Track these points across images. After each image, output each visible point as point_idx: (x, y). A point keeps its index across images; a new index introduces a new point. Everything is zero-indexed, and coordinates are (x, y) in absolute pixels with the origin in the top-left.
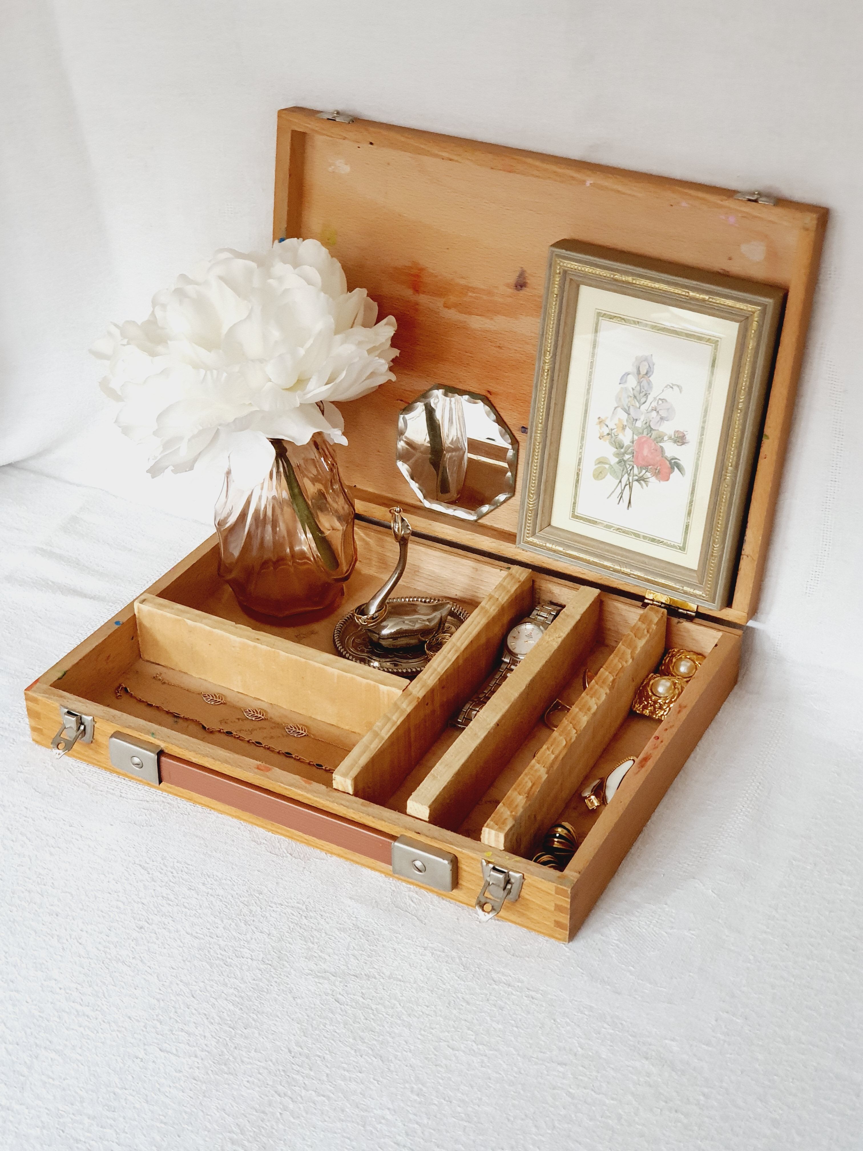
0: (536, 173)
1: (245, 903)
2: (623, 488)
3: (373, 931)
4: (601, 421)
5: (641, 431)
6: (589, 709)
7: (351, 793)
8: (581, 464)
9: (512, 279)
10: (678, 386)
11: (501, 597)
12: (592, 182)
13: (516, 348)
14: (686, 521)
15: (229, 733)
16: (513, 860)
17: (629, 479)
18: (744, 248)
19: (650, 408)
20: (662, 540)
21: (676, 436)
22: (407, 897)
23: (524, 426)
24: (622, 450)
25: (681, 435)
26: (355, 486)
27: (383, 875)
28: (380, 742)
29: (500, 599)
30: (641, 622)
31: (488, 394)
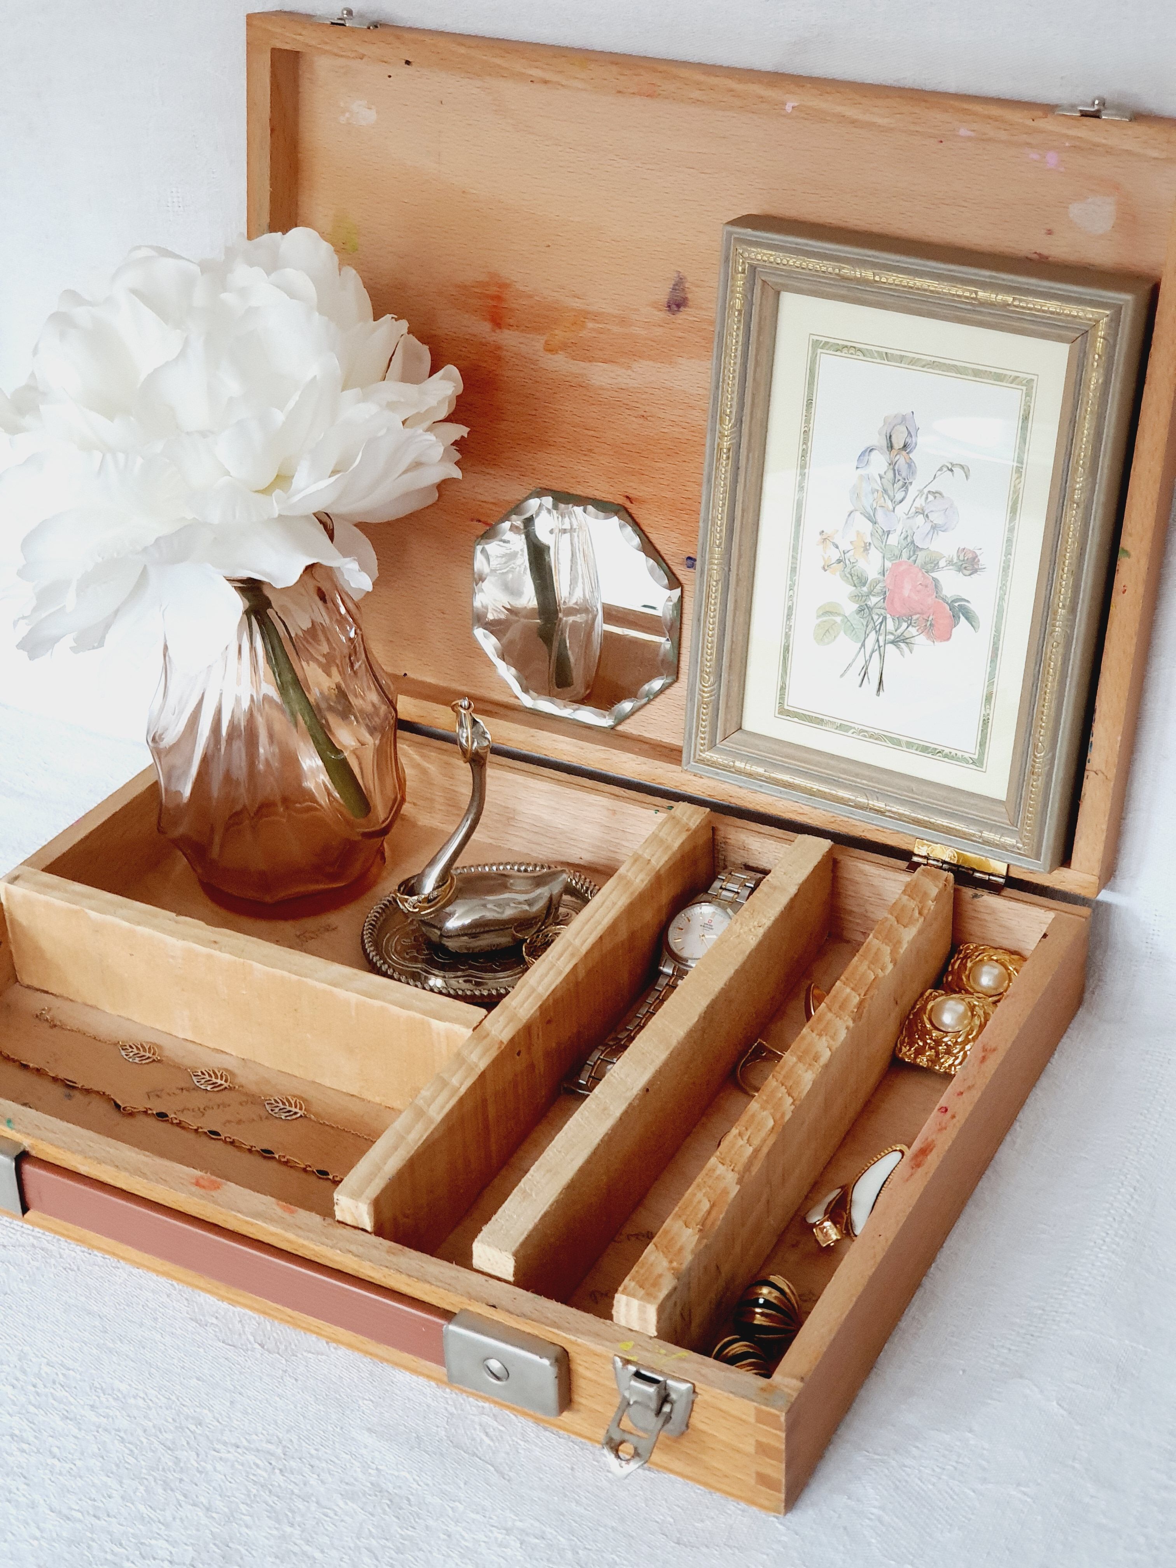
0: (696, 94)
1: (169, 1444)
2: (867, 658)
3: (410, 1497)
4: (825, 539)
5: (897, 552)
6: (816, 1058)
7: (369, 1229)
8: (793, 617)
9: (663, 293)
10: (962, 467)
11: (656, 856)
12: (796, 104)
13: (673, 418)
14: (983, 712)
15: (162, 1116)
16: (674, 1356)
17: (878, 640)
18: (1075, 210)
19: (913, 510)
20: (940, 748)
21: (961, 558)
22: (478, 1427)
23: (691, 555)
24: (865, 589)
25: (970, 556)
27: (433, 1384)
28: (426, 1130)
29: (653, 862)
30: (907, 897)
31: (628, 502)
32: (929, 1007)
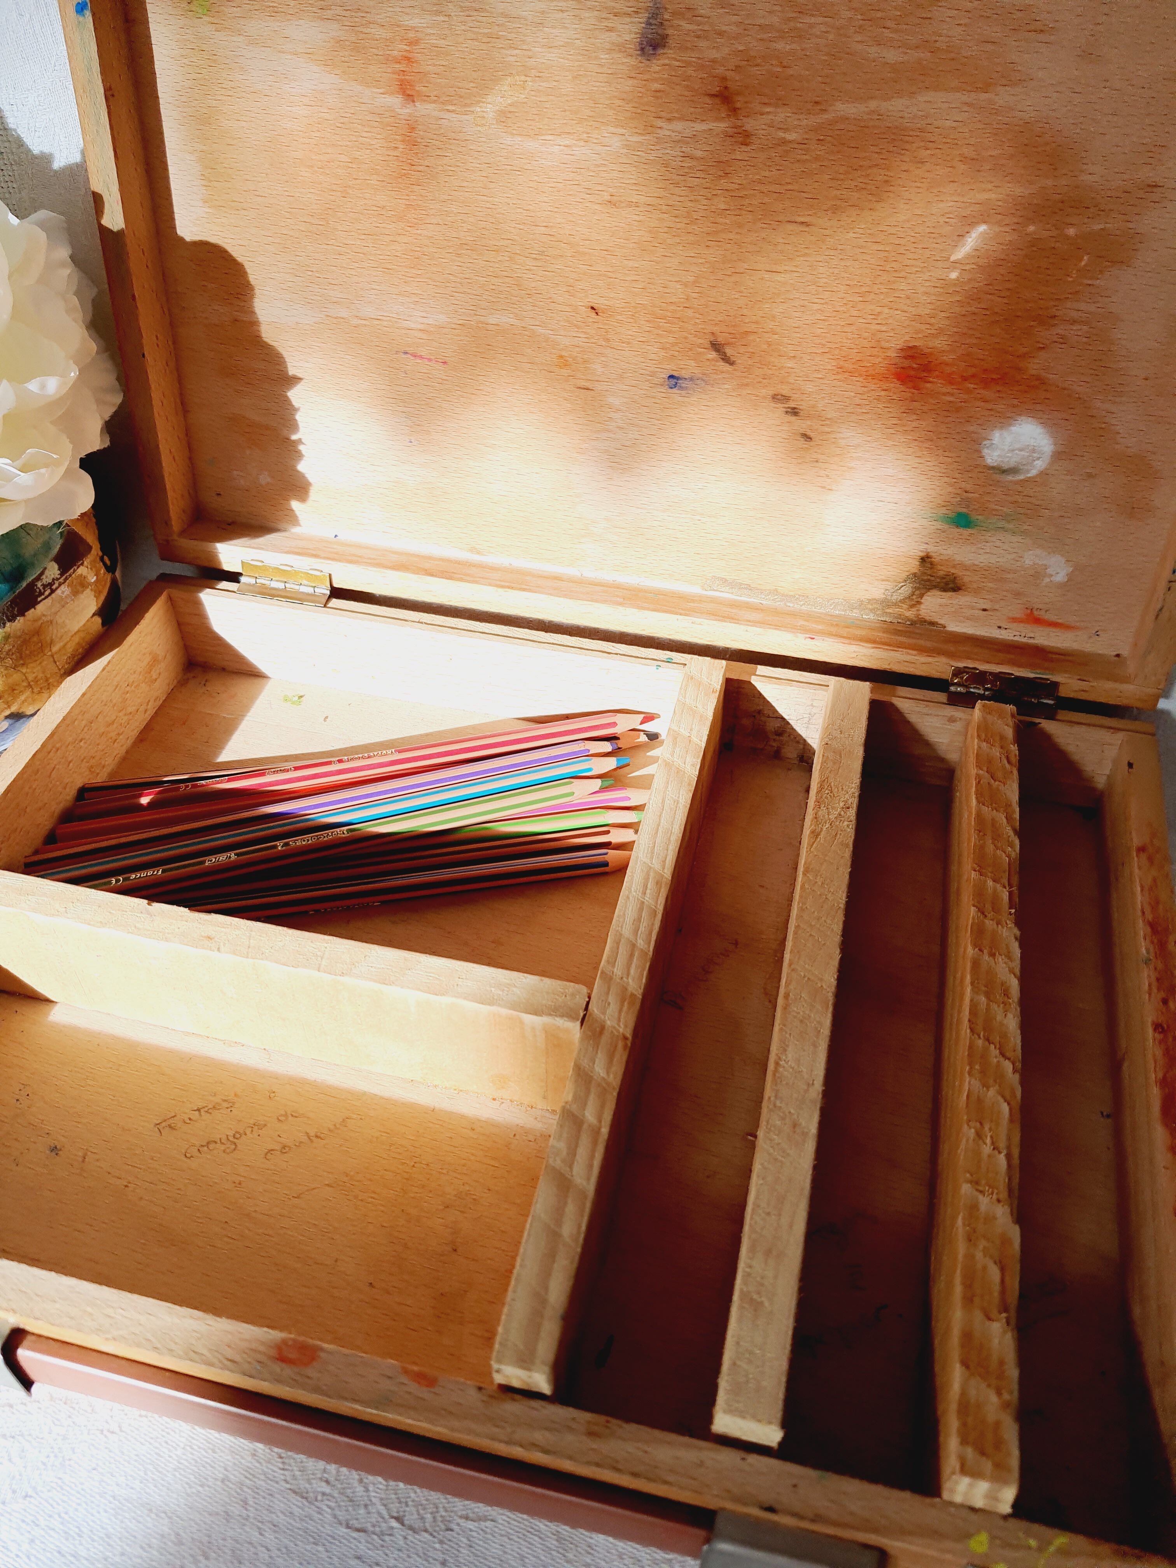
9: (632, 31)
16: (1052, 1549)
23: (675, 374)
28: (582, 1211)
31: (593, 314)
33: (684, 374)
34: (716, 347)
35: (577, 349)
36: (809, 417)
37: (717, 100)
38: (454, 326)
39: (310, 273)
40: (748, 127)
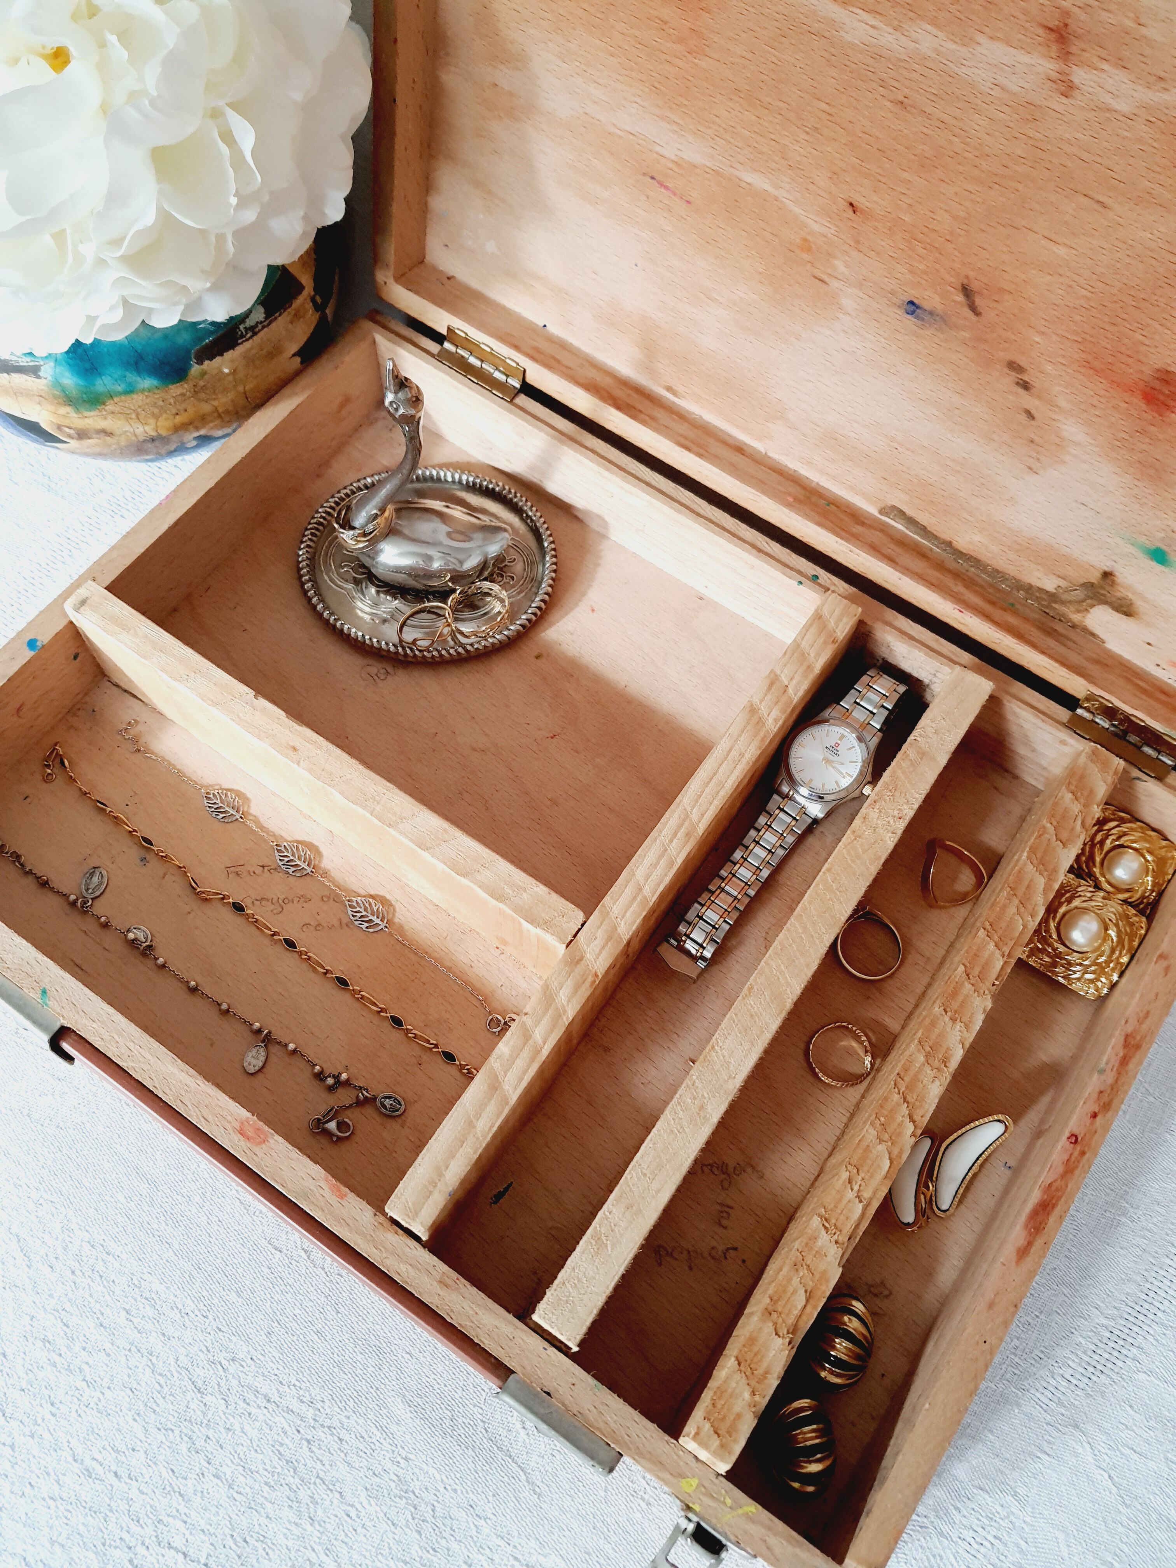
1: (200, 1384)
6: (946, 1060)
7: (422, 1238)
11: (794, 682)
13: (945, 117)
15: (238, 908)
16: (740, 1511)
23: (915, 301)
26: (545, 326)
28: (498, 1117)
30: (1070, 795)
31: (850, 211)
32: (1062, 910)
33: (925, 305)
34: (966, 291)
35: (824, 239)
36: (1039, 397)
37: (1053, 36)
38: (708, 170)
39: (578, 64)
40: (1076, 79)
